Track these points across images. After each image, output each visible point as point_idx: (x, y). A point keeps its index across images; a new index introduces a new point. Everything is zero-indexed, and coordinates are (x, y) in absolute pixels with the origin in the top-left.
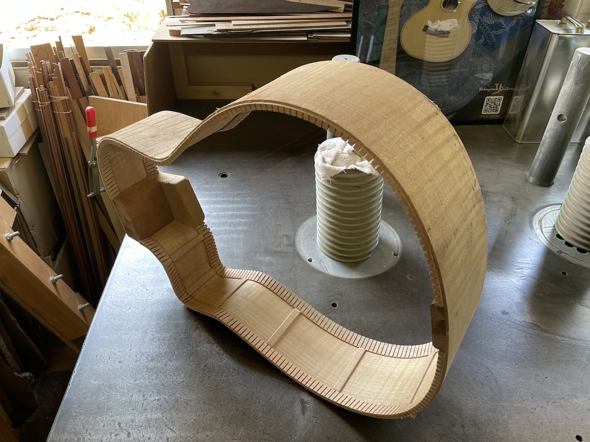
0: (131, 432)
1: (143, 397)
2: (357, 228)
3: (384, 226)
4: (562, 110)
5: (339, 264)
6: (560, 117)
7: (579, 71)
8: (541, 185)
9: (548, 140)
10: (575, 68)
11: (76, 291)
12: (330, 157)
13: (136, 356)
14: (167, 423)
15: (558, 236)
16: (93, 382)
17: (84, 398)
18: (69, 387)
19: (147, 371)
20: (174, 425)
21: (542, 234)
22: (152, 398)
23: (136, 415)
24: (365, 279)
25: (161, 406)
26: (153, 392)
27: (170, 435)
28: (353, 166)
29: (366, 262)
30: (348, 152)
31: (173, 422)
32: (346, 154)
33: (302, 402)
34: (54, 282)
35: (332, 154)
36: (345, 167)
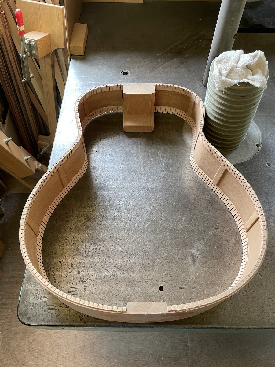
0: (80, 270)
12: (226, 70)
20: (108, 267)
25: (98, 253)
26: (92, 243)
27: (106, 273)
28: (246, 79)
29: (236, 151)
30: (242, 66)
31: (107, 265)
32: (240, 68)
33: (193, 255)
34: (7, 142)
35: (227, 67)
36: (238, 80)
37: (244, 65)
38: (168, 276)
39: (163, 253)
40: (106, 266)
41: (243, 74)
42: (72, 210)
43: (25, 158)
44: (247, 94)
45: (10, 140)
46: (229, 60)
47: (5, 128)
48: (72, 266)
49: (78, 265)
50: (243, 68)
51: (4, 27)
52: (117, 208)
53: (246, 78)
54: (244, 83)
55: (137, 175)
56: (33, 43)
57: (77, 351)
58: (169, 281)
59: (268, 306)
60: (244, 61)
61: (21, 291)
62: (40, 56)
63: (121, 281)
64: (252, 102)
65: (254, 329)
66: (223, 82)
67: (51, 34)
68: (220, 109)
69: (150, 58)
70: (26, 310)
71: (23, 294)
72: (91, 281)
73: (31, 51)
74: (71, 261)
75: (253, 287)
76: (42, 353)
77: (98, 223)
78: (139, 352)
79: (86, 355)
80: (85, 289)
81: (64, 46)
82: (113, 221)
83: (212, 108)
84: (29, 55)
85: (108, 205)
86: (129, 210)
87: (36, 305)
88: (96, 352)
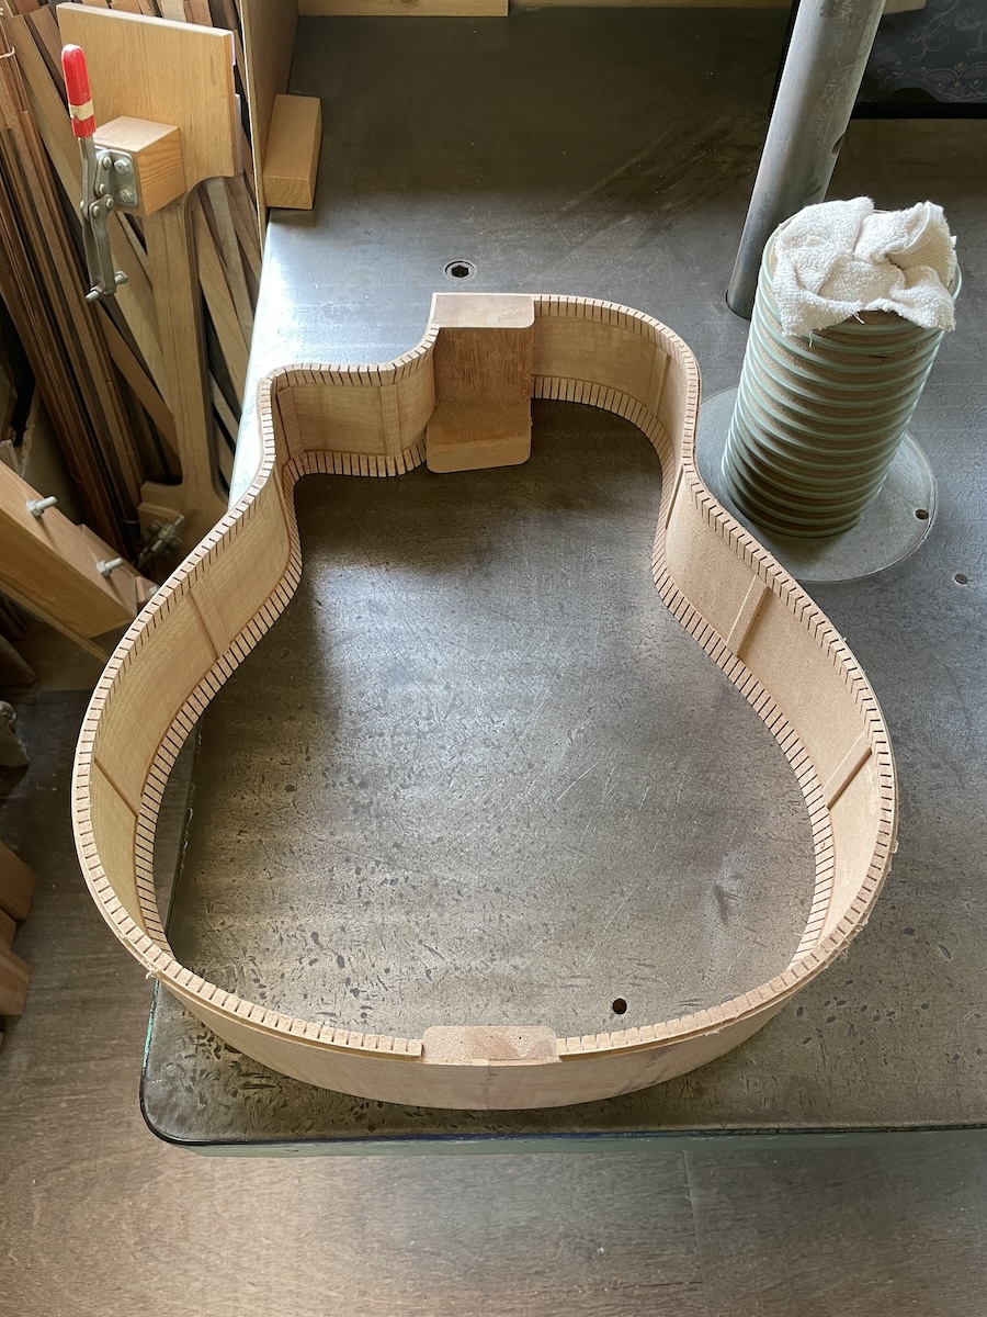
0: (344, 955)
1: (358, 872)
12: (817, 269)
20: (436, 941)
22: (378, 878)
23: (349, 916)
25: (401, 896)
26: (378, 863)
27: (432, 962)
28: (884, 300)
29: (849, 536)
30: (871, 256)
31: (433, 934)
32: (866, 262)
33: (720, 894)
34: (37, 514)
35: (822, 260)
36: (859, 302)
37: (877, 251)
38: (639, 965)
39: (618, 889)
40: (430, 938)
41: (874, 284)
42: (304, 750)
43: (102, 567)
44: (888, 350)
45: (48, 507)
46: (827, 233)
47: (25, 461)
48: (316, 941)
49: (335, 937)
50: (876, 263)
51: (16, 104)
52: (455, 740)
53: (887, 295)
54: (880, 312)
55: (518, 626)
56: (122, 162)
57: (307, 1234)
58: (642, 982)
59: (975, 1054)
60: (877, 238)
61: (150, 1030)
62: (150, 206)
63: (484, 985)
64: (904, 373)
65: (932, 1128)
66: (807, 310)
67: (184, 128)
68: (796, 398)
69: (541, 213)
70: (171, 1094)
71: (156, 1041)
72: (383, 989)
73: (115, 190)
74: (311, 923)
75: (924, 991)
76: (184, 1245)
77: (395, 794)
78: (521, 1230)
79: (340, 1247)
80: (364, 1015)
81: (232, 171)
82: (447, 785)
83: (768, 395)
84: (110, 203)
85: (427, 730)
86: (499, 747)
87: (202, 1075)
88: (373, 1236)
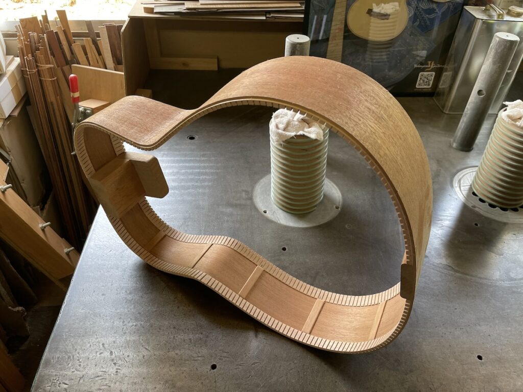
0: (113, 351)
1: (123, 323)
2: (305, 185)
3: (329, 183)
4: (482, 86)
5: (290, 215)
6: (480, 92)
7: (496, 53)
8: (462, 150)
9: (469, 112)
10: (493, 50)
11: (62, 237)
12: (283, 124)
13: (117, 290)
14: (144, 344)
15: (474, 194)
16: (80, 311)
17: (73, 324)
18: (60, 315)
19: (126, 302)
20: (149, 346)
21: (460, 192)
22: (131, 324)
23: (117, 337)
24: (311, 228)
28: (302, 132)
29: (312, 213)
30: (297, 120)
33: (255, 327)
34: (43, 229)
35: (284, 121)
36: (295, 133)
37: (299, 118)
38: (223, 352)
41: (299, 127)
43: (66, 250)
44: (306, 147)
45: (47, 226)
48: (103, 346)
49: (111, 345)
50: (300, 122)
51: (55, 94)
54: (300, 135)
56: (88, 111)
58: (223, 358)
63: (164, 361)
71: (37, 381)
72: (126, 363)
80: (117, 372)
